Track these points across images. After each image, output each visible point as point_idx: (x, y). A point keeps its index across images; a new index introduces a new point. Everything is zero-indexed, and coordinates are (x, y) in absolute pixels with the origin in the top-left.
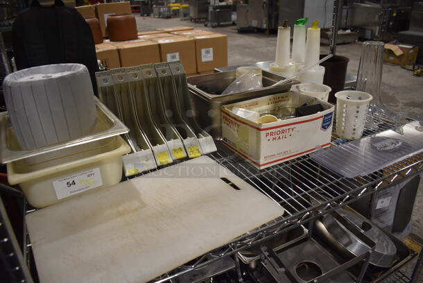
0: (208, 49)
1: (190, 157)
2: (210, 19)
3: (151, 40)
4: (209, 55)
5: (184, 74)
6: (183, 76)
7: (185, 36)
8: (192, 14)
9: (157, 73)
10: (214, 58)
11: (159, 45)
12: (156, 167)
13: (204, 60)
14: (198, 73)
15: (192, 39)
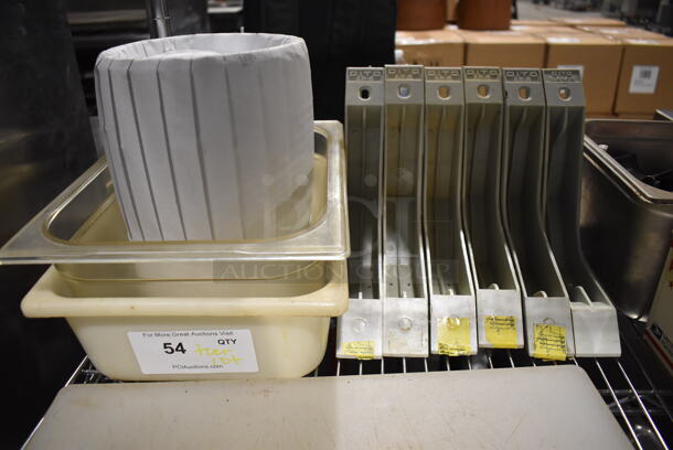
0: (647, 68)
1: (532, 352)
2: (658, 20)
3: (533, 35)
4: (646, 81)
5: (580, 110)
6: (577, 114)
7: (604, 36)
8: (625, 9)
9: (505, 94)
10: (656, 90)
11: (547, 47)
12: (425, 353)
13: (633, 89)
14: (615, 114)
15: (619, 42)
